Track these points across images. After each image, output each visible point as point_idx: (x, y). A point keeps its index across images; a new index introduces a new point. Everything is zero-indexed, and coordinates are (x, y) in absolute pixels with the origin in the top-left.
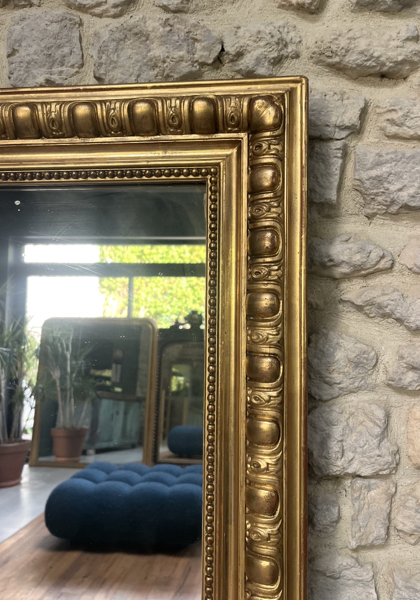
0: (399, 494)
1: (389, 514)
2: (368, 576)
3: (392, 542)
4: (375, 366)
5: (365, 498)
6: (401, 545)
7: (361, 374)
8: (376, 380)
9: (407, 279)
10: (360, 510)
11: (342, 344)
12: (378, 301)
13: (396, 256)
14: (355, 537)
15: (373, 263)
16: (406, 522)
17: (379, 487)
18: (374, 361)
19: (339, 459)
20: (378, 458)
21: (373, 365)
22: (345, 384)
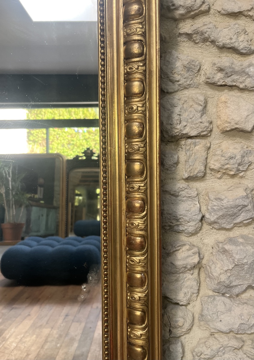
0: (212, 149)
1: (207, 158)
2: (194, 194)
3: (207, 178)
4: (199, 70)
5: (193, 150)
6: (213, 180)
7: (191, 75)
8: (199, 80)
9: (218, 19)
10: (190, 156)
11: (180, 58)
12: (201, 30)
13: (211, 5)
14: (187, 171)
15: (198, 6)
16: (215, 163)
17: (201, 144)
18: (199, 67)
19: (178, 124)
20: (201, 124)
21: (197, 70)
22: (181, 82)
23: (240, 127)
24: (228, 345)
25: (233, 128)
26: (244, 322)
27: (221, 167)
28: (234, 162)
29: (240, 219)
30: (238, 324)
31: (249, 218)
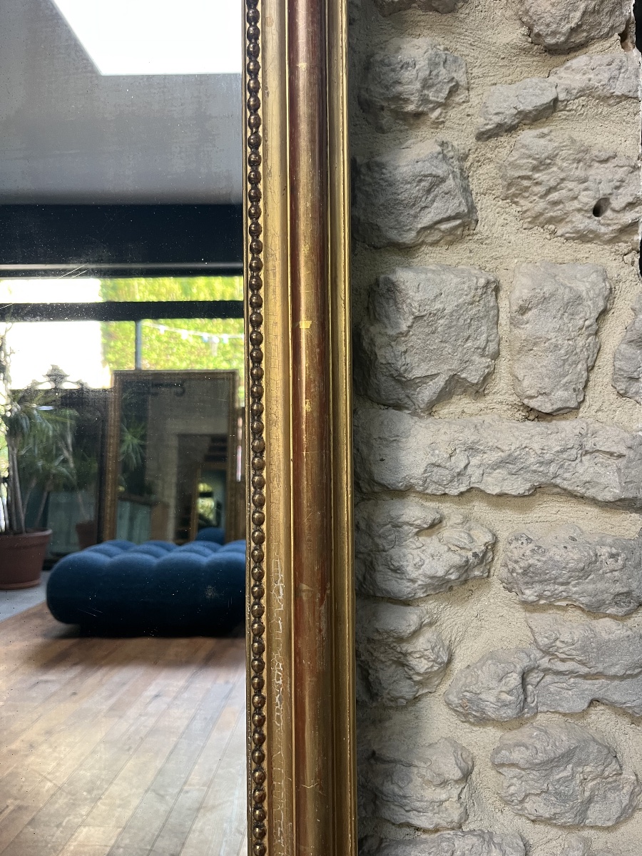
26: (440, 462)
28: (412, 77)
29: (429, 216)
30: (425, 464)
31: (453, 214)
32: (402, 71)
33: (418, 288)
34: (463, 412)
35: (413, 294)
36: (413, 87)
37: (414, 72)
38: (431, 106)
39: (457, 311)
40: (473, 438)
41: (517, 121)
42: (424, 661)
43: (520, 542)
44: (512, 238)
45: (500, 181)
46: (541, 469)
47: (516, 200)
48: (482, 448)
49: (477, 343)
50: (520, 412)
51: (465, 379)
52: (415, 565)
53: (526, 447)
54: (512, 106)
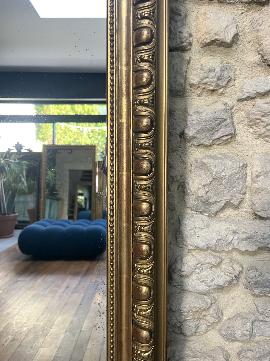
0: (192, 64)
1: (186, 72)
3: (187, 94)
16: (195, 78)
17: (180, 57)
23: (220, 37)
24: (205, 261)
25: (213, 39)
26: (222, 238)
27: (200, 82)
28: (213, 76)
29: (219, 134)
30: (216, 239)
31: (228, 134)
32: (209, 73)
33: (215, 166)
34: (229, 215)
35: (213, 169)
36: (213, 80)
37: (214, 74)
38: (220, 87)
39: (231, 176)
40: (236, 228)
41: (256, 95)
42: (212, 318)
43: (253, 270)
44: (250, 142)
45: (246, 119)
46: (263, 241)
47: (252, 127)
48: (239, 232)
49: (238, 189)
50: (253, 216)
51: (232, 203)
52: (211, 280)
53: (257, 232)
54: (254, 89)
